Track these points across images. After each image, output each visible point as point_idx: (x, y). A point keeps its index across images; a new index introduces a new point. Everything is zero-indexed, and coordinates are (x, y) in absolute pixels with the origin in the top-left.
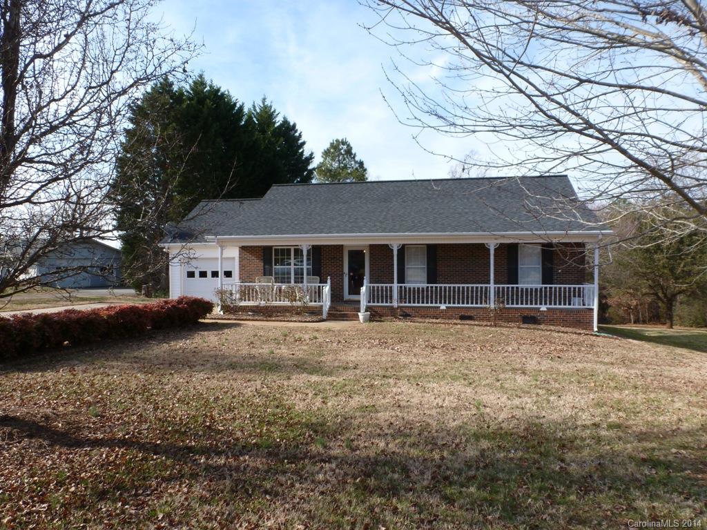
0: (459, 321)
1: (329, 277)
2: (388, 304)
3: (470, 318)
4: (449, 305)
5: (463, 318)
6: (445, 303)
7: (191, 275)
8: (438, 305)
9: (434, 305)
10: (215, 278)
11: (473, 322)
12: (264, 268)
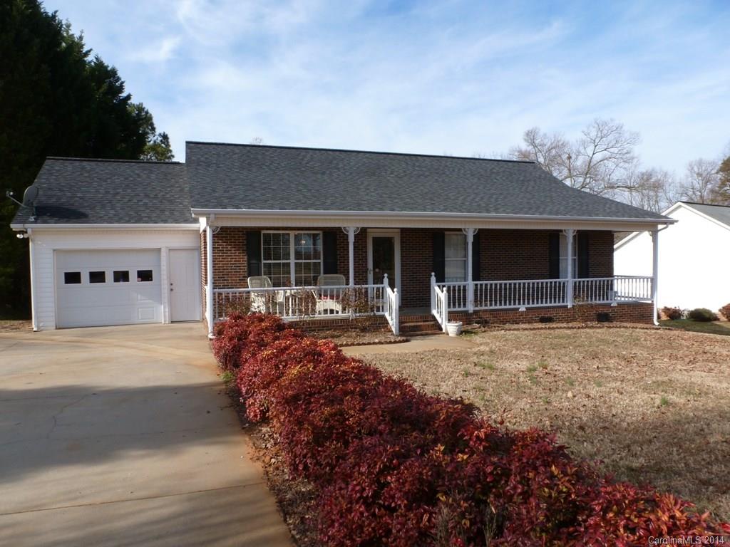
0: (540, 325)
1: (386, 275)
2: (462, 309)
3: (549, 320)
4: (529, 306)
5: (543, 320)
6: (524, 304)
7: (72, 278)
8: (517, 306)
9: (512, 306)
10: (121, 283)
11: (554, 325)
12: (249, 264)
